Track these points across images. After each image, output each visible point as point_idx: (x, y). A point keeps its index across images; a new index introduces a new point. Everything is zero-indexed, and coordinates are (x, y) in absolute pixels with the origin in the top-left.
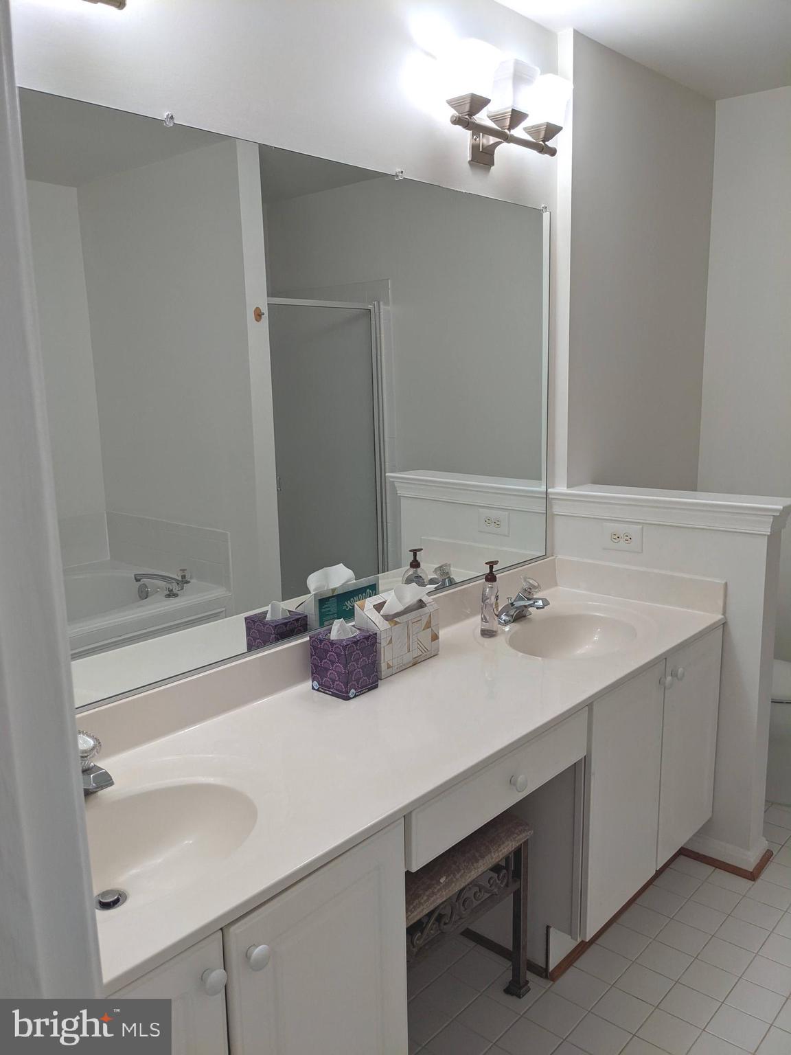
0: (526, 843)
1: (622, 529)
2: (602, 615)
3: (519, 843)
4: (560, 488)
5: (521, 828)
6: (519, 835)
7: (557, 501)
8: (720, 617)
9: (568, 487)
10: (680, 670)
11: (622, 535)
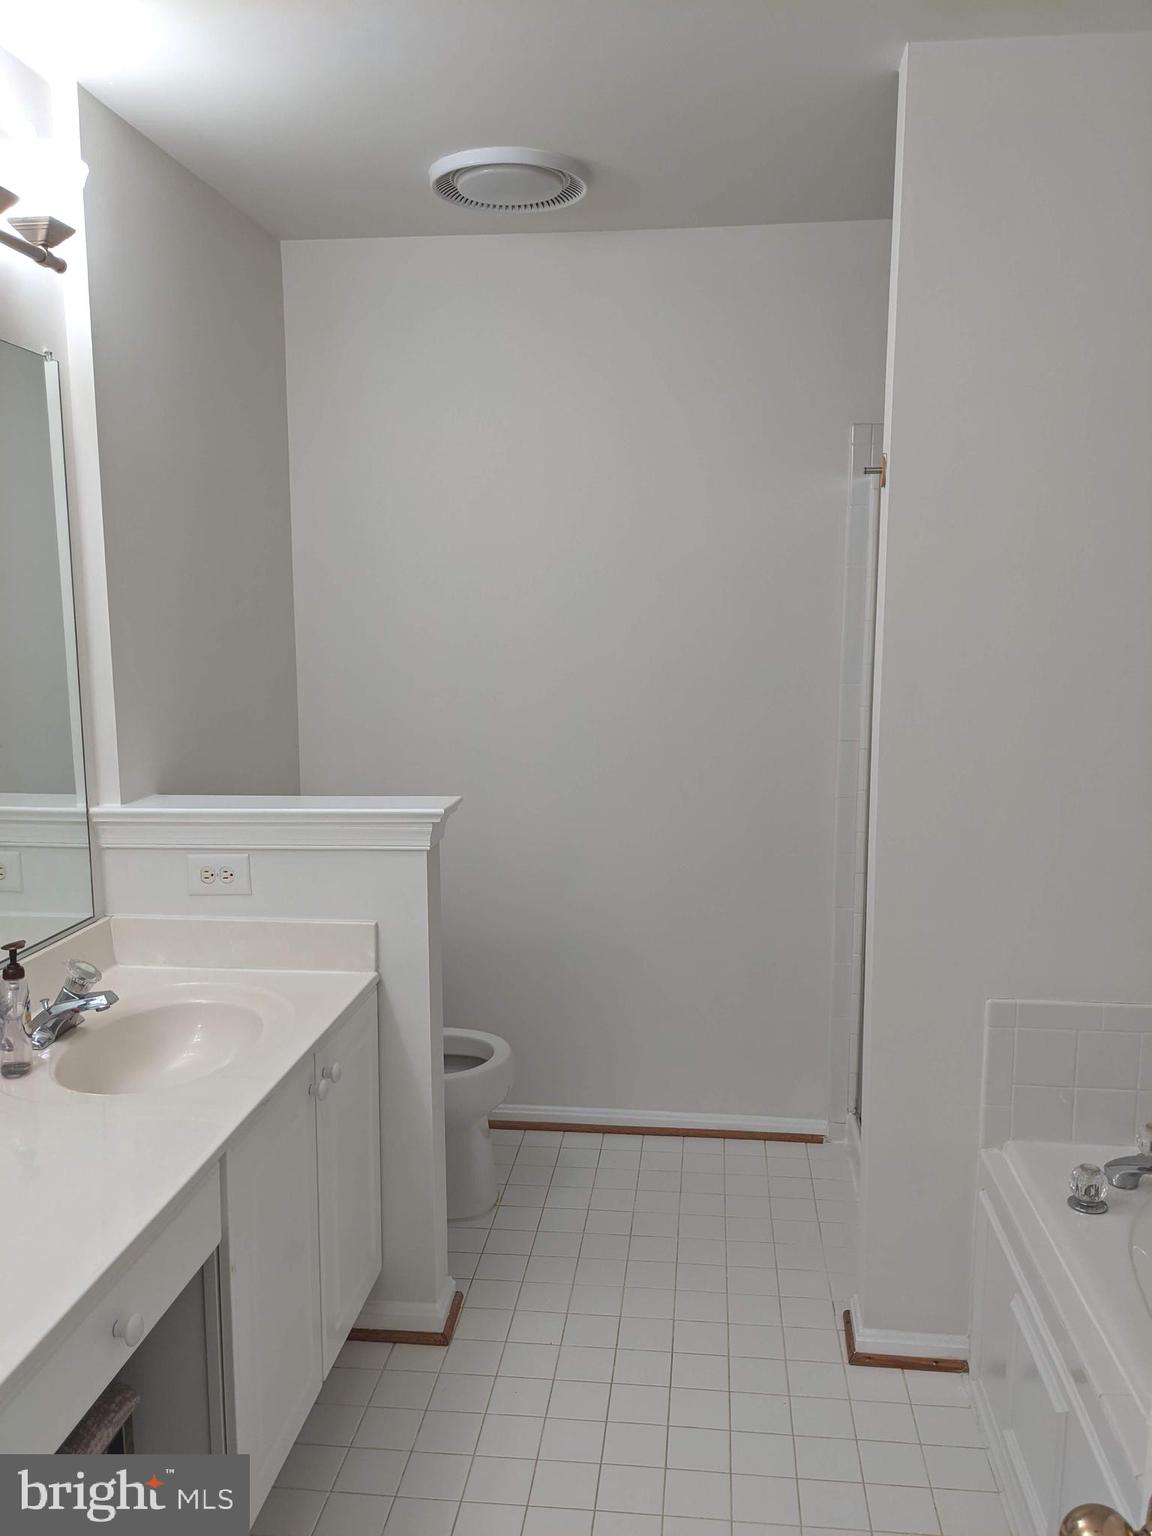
0: (129, 1423)
1: (215, 861)
2: (204, 1002)
3: (119, 1427)
4: (110, 805)
5: (118, 1399)
6: (116, 1412)
7: (105, 827)
8: (374, 974)
9: (122, 803)
10: (336, 1067)
11: (217, 871)
